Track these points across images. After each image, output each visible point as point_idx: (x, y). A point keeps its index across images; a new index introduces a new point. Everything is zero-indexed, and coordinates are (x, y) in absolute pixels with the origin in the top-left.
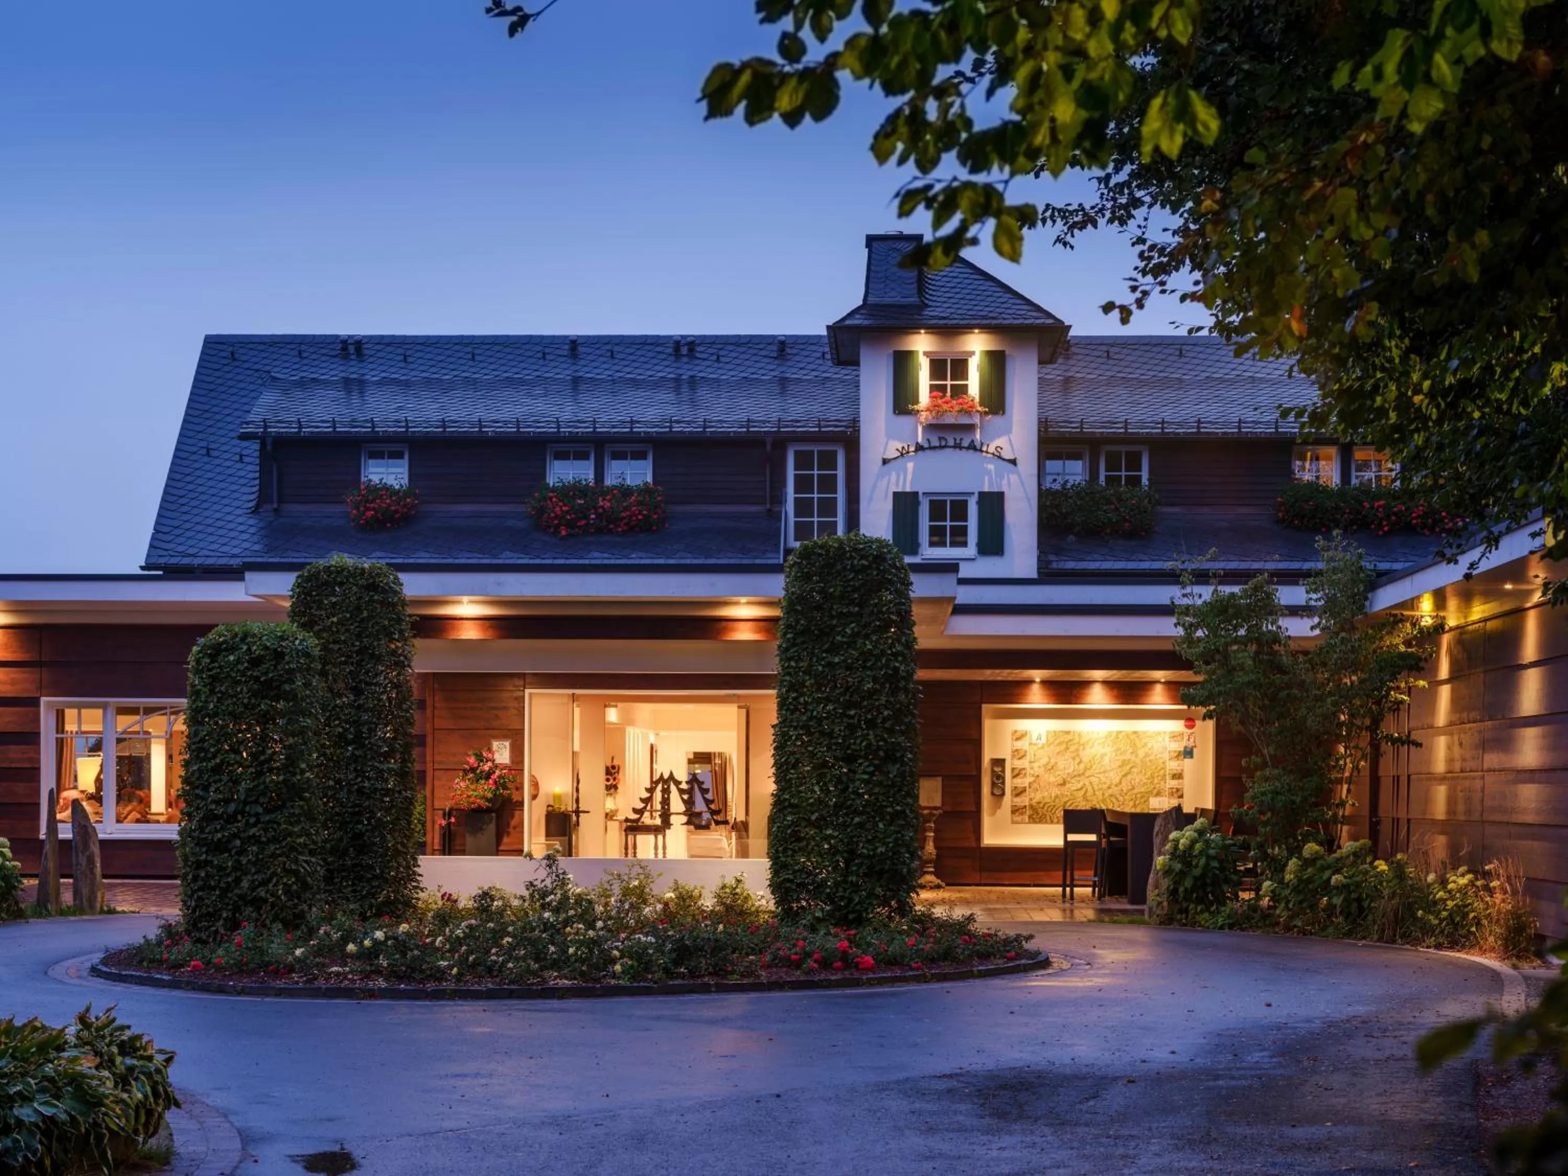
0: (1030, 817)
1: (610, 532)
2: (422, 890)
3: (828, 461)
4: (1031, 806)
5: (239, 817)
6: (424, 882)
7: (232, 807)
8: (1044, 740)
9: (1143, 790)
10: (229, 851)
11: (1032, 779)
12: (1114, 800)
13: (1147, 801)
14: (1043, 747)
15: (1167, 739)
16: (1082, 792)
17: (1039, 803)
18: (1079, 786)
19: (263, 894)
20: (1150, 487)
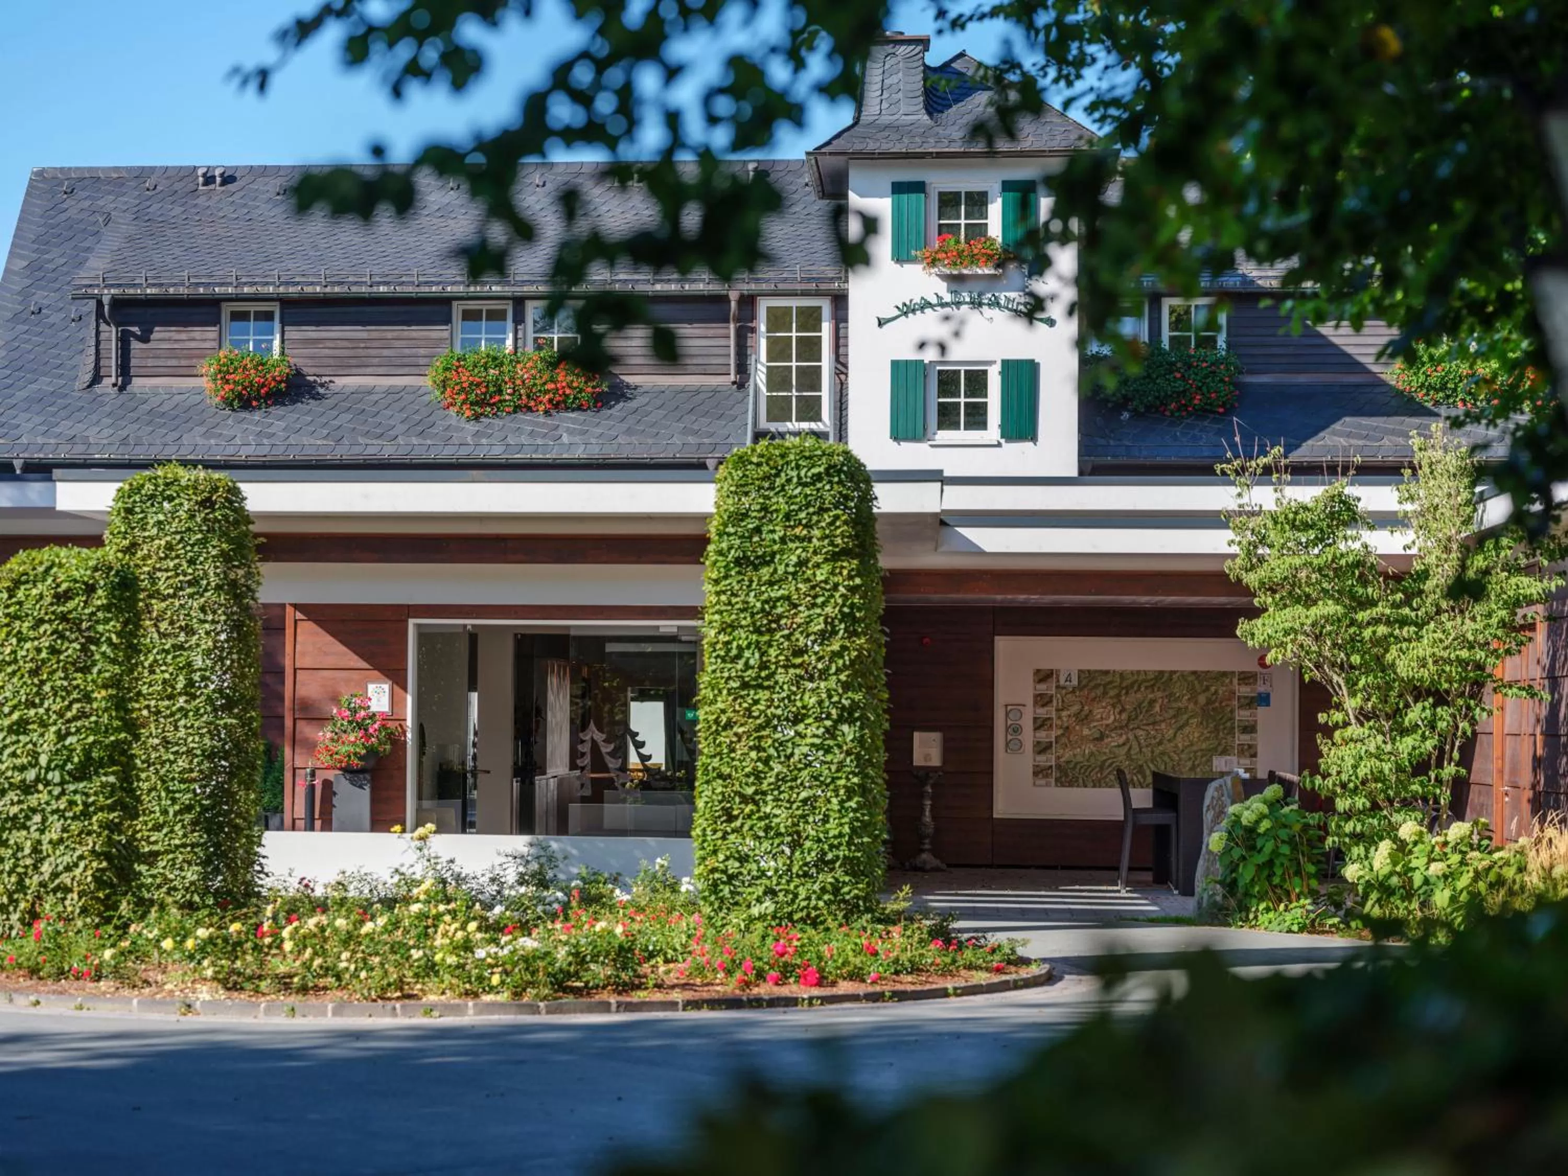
0: (1057, 780)
1: (529, 409)
2: (267, 875)
3: (810, 319)
4: (1059, 767)
5: (41, 787)
6: (270, 865)
7: (31, 775)
8: (1075, 682)
9: (1204, 746)
10: (27, 828)
11: (1060, 732)
12: (1166, 758)
13: (1210, 761)
14: (1073, 692)
15: (1235, 681)
16: (1126, 748)
17: (1068, 762)
18: (1121, 741)
19: (68, 882)
20: (1228, 351)
